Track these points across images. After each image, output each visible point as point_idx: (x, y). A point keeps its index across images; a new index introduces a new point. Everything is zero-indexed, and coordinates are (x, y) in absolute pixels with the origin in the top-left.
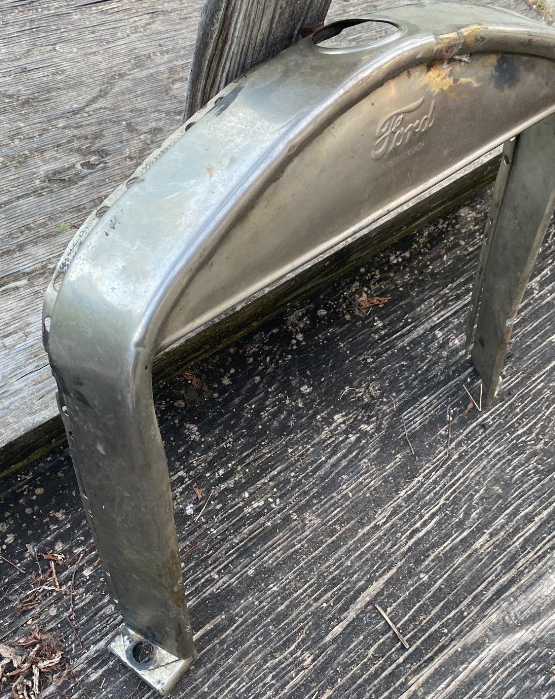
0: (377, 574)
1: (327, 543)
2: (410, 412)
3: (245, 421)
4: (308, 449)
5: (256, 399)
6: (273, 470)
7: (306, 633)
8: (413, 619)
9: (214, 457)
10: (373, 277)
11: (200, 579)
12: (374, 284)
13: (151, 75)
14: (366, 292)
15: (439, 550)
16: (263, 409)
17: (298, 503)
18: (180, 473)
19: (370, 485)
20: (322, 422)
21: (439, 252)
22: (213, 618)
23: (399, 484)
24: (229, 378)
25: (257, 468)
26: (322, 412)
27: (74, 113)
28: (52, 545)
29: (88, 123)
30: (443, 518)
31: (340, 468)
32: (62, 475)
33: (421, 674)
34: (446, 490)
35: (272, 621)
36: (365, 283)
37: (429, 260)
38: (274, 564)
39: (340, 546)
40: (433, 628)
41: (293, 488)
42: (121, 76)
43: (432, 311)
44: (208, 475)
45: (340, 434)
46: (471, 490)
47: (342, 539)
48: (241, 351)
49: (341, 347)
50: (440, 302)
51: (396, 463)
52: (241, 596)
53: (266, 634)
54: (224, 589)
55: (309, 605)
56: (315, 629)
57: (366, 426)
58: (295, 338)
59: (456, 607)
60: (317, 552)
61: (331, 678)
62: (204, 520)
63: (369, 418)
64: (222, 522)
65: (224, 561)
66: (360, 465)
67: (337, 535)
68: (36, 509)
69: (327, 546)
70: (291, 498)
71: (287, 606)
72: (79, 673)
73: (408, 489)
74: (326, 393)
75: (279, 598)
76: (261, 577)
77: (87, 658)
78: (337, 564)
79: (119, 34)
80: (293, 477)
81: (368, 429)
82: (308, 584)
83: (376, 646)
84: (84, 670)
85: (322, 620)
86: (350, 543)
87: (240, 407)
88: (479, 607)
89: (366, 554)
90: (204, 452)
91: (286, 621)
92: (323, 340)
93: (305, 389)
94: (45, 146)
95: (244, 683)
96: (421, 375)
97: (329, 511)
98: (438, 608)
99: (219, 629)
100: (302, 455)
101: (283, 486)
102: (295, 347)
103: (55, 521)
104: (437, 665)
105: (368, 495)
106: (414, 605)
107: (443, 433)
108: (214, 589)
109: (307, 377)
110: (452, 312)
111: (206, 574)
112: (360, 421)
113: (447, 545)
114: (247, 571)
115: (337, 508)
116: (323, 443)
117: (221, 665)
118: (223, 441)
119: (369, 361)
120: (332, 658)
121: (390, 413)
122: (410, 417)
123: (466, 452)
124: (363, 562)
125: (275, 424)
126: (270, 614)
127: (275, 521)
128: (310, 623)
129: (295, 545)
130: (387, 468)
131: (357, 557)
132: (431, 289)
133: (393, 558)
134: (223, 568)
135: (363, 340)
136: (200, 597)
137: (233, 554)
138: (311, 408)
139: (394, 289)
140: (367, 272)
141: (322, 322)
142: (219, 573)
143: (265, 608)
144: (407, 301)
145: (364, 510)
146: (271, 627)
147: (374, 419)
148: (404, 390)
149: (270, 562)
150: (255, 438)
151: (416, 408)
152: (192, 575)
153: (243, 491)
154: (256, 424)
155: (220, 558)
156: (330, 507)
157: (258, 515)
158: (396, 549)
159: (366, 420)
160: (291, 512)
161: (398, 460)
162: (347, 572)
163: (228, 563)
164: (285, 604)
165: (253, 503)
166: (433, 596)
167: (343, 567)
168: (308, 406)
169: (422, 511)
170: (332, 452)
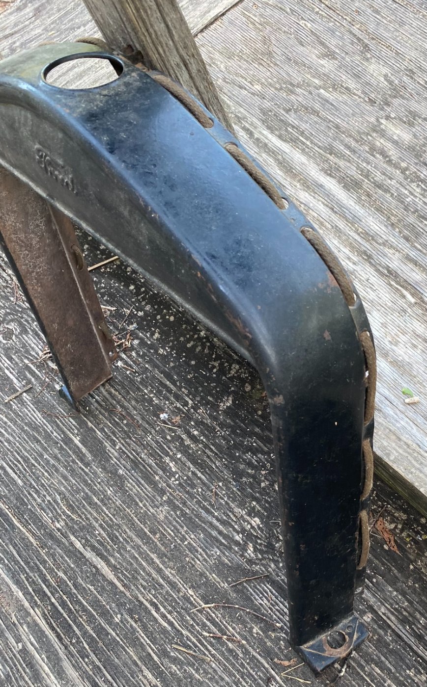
0: (120, 575)
1: (144, 528)
2: (272, 592)
3: (240, 440)
4: (223, 499)
5: (262, 445)
6: (202, 473)
7: (77, 521)
8: (85, 610)
9: (207, 424)
11: (115, 436)
15: (141, 632)
16: (254, 453)
17: (175, 498)
18: (190, 402)
19: (196, 560)
20: (250, 507)
22: (90, 452)
23: (200, 588)
25: (202, 460)
26: (260, 506)
28: (137, 338)
30: (170, 635)
32: (183, 328)
34: (197, 637)
35: (87, 494)
38: (127, 488)
39: (142, 540)
40: (75, 628)
41: (188, 492)
43: (391, 605)
44: (192, 423)
45: (241, 525)
46: (199, 664)
47: (148, 541)
50: (405, 613)
51: (219, 583)
52: (104, 469)
53: (78, 491)
54: (109, 455)
55: (96, 520)
56: (80, 528)
57: (252, 549)
59: (91, 650)
60: (137, 520)
61: (46, 545)
62: (157, 429)
63: (261, 552)
64: (157, 442)
65: (127, 450)
66: (213, 548)
67: (151, 536)
68: (160, 321)
69: (142, 528)
70: (180, 492)
71: (96, 503)
73: (195, 597)
75: (102, 497)
76: (117, 480)
78: (128, 539)
80: (198, 491)
81: (249, 552)
82: (112, 517)
83: (65, 578)
85: (86, 533)
86: (145, 548)
87: (252, 434)
88: (91, 673)
89: (136, 563)
90: (210, 416)
91: (86, 504)
95: (47, 482)
97: (170, 526)
98: (91, 632)
99: (82, 457)
100: (216, 494)
101: (189, 484)
103: (153, 334)
104: (47, 633)
105: (187, 559)
106: (95, 610)
107: (254, 631)
108: (109, 448)
110: (397, 630)
111: (118, 440)
112: (257, 543)
113: (145, 640)
114: (121, 468)
115: (174, 532)
116: (230, 511)
117: (59, 463)
118: (222, 428)
120: (59, 543)
121: (268, 572)
123: (236, 657)
124: (130, 561)
125: (242, 467)
126: (91, 492)
127: (160, 482)
129: (141, 502)
130: (214, 575)
131: (134, 555)
132: (422, 603)
133: (133, 587)
134: (123, 451)
136: (104, 439)
137: (133, 455)
138: (262, 495)
142: (120, 448)
143: (95, 488)
144: (399, 575)
146: (82, 494)
147: (260, 556)
149: (128, 485)
150: (228, 453)
151: (276, 598)
152: (118, 430)
153: (182, 453)
154: (239, 450)
155: (130, 446)
156: (174, 526)
157: (164, 468)
158: (141, 591)
159: (258, 548)
160: (168, 494)
161: (222, 585)
162: (121, 549)
163: (126, 453)
164: (98, 502)
165: (174, 463)
166: (102, 628)
167: (125, 545)
168: (263, 492)
169: (175, 613)
170: (222, 521)
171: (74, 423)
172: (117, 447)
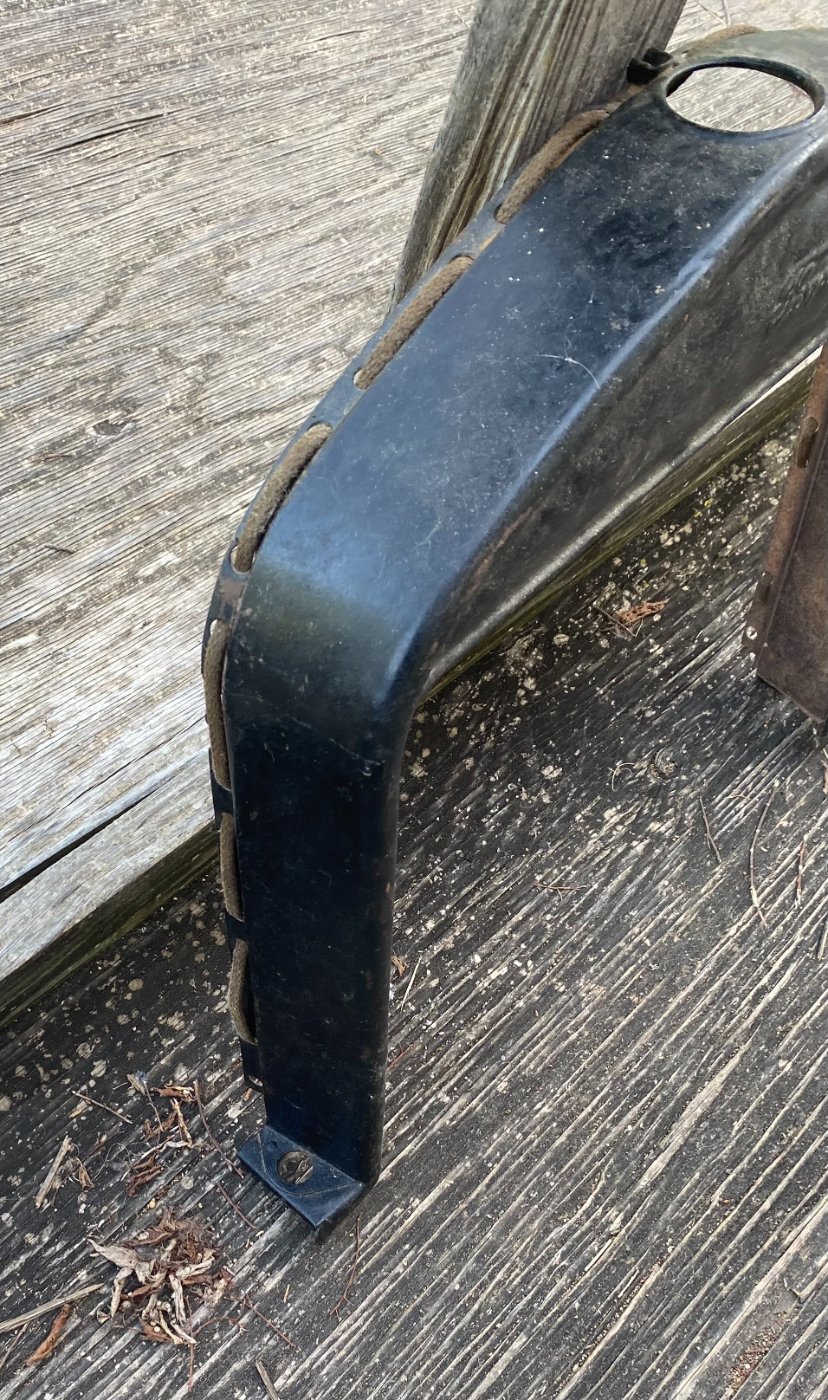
0: (710, 1069)
1: (620, 1026)
3: (457, 836)
5: (471, 796)
6: (515, 913)
7: (607, 1178)
8: (776, 1137)
9: (415, 901)
10: (636, 571)
11: (419, 1107)
12: (640, 583)
13: (187, 262)
14: (629, 599)
15: (804, 1018)
16: (486, 812)
17: (563, 965)
19: (678, 923)
20: (585, 824)
21: (739, 520)
22: (451, 1168)
23: (725, 915)
24: (421, 765)
25: (490, 913)
26: (584, 807)
27: (69, 338)
28: (170, 1071)
29: (94, 354)
30: (803, 965)
31: (625, 899)
32: (169, 955)
33: (802, 1225)
34: (802, 918)
35: (549, 1163)
36: (625, 584)
37: (724, 535)
38: (539, 1069)
39: (643, 1029)
40: (812, 1149)
41: (553, 940)
42: (137, 268)
44: (409, 931)
45: (617, 842)
47: (645, 1017)
48: (435, 718)
49: (601, 696)
51: (716, 882)
52: (493, 1127)
53: (542, 1185)
54: (462, 1119)
55: (606, 1132)
56: (620, 1170)
57: (658, 825)
58: (523, 687)
60: (606, 1043)
61: (658, 1247)
62: (413, 1008)
63: (663, 808)
64: (442, 1008)
65: (456, 1073)
66: (656, 892)
67: (635, 1011)
68: (134, 1016)
69: (621, 1031)
70: (551, 957)
71: (569, 1137)
72: (244, 1283)
73: (740, 923)
74: (585, 776)
75: (555, 1124)
76: (521, 1093)
77: (254, 1254)
78: (642, 1059)
79: (122, 196)
80: (549, 922)
81: (663, 829)
82: (598, 1097)
83: (723, 1187)
84: (252, 1275)
85: (630, 1154)
86: (659, 1021)
87: (447, 813)
89: (687, 1038)
91: (572, 1162)
92: (570, 685)
93: (550, 772)
94: (29, 400)
95: (517, 1270)
96: (736, 730)
97: (617, 973)
98: (815, 1114)
99: (465, 1185)
100: (560, 883)
101: (536, 939)
102: (524, 702)
103: (169, 1032)
105: (677, 939)
106: (776, 1114)
107: (785, 824)
108: (446, 1121)
109: (549, 750)
111: (430, 1097)
112: (648, 816)
113: (816, 1009)
114: (495, 1086)
115: (630, 965)
116: (592, 859)
117: (475, 1245)
118: (426, 873)
119: (650, 714)
120: (653, 1215)
121: (695, 798)
122: (728, 803)
124: (684, 1051)
125: (509, 835)
126: (544, 1151)
127: (530, 998)
128: (612, 1161)
129: (568, 1035)
130: (703, 891)
131: (672, 1043)
132: (735, 583)
133: (731, 1040)
134: (455, 1085)
135: (636, 680)
136: (424, 1135)
137: (469, 1059)
138: (564, 803)
139: (673, 590)
140: (626, 563)
141: (564, 655)
142: (450, 1092)
143: (535, 1144)
144: (698, 607)
145: (674, 967)
146: (548, 1174)
147: (671, 811)
148: (712, 758)
149: (532, 1066)
150: (478, 860)
151: (735, 787)
152: (405, 1101)
153: (471, 953)
154: (475, 840)
155: (448, 1067)
156: (617, 965)
157: (500, 991)
158: (735, 1025)
159: (657, 815)
160: (555, 980)
161: (718, 876)
162: (661, 1071)
163: (463, 1076)
164: (566, 1133)
165: (490, 971)
166: (804, 1095)
167: (653, 1063)
168: (558, 800)
169: (769, 957)
170: (608, 875)
171: (375, 1220)
172: (447, 1099)
